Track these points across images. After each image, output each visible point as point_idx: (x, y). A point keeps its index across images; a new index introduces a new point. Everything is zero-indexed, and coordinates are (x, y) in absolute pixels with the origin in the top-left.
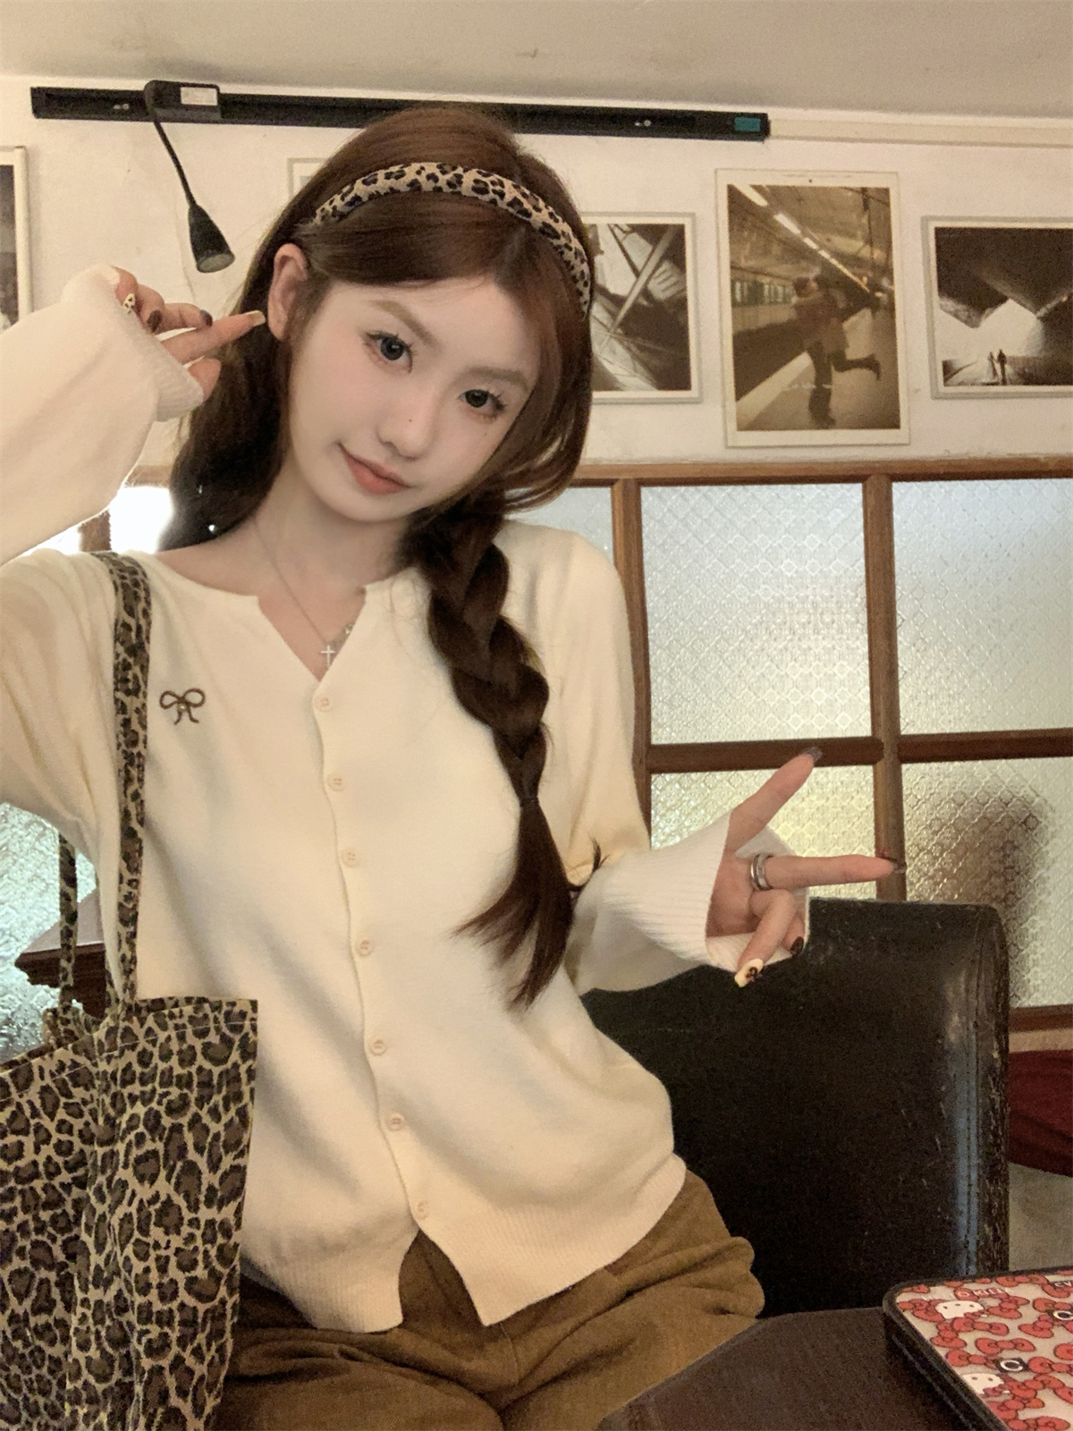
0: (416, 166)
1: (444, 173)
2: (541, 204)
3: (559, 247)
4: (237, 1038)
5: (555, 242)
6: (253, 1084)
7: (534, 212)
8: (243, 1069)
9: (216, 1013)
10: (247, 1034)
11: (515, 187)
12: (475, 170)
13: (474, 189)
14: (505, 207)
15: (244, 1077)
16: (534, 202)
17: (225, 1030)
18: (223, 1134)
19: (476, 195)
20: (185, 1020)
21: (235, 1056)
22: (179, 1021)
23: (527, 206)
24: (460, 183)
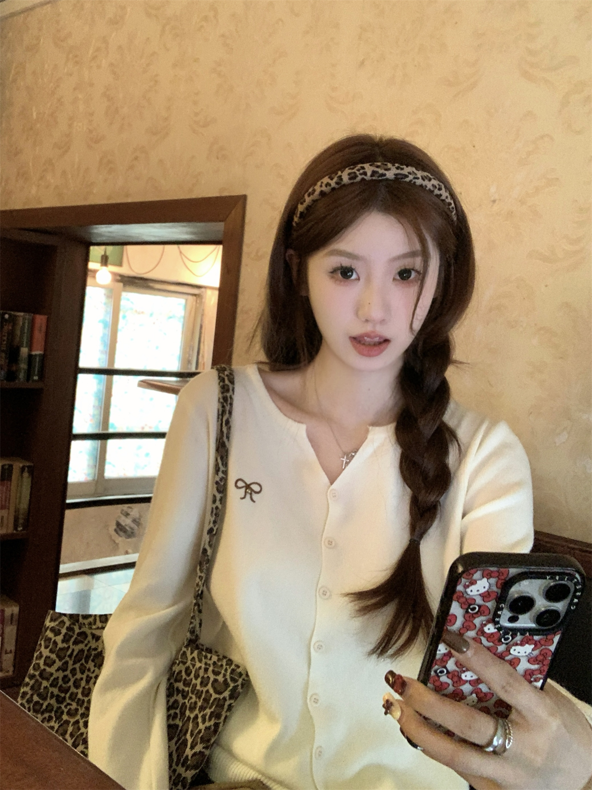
0: (319, 183)
1: (332, 179)
2: (389, 165)
3: (411, 181)
4: (232, 685)
5: (407, 180)
6: (228, 714)
7: (386, 172)
8: (227, 703)
9: (228, 667)
10: (238, 686)
11: (371, 165)
12: (347, 169)
13: (350, 179)
14: (371, 178)
15: (226, 707)
16: (385, 167)
17: (228, 677)
18: (203, 731)
19: (352, 181)
20: (211, 662)
21: (226, 694)
22: (209, 662)
23: (381, 171)
24: (341, 179)
